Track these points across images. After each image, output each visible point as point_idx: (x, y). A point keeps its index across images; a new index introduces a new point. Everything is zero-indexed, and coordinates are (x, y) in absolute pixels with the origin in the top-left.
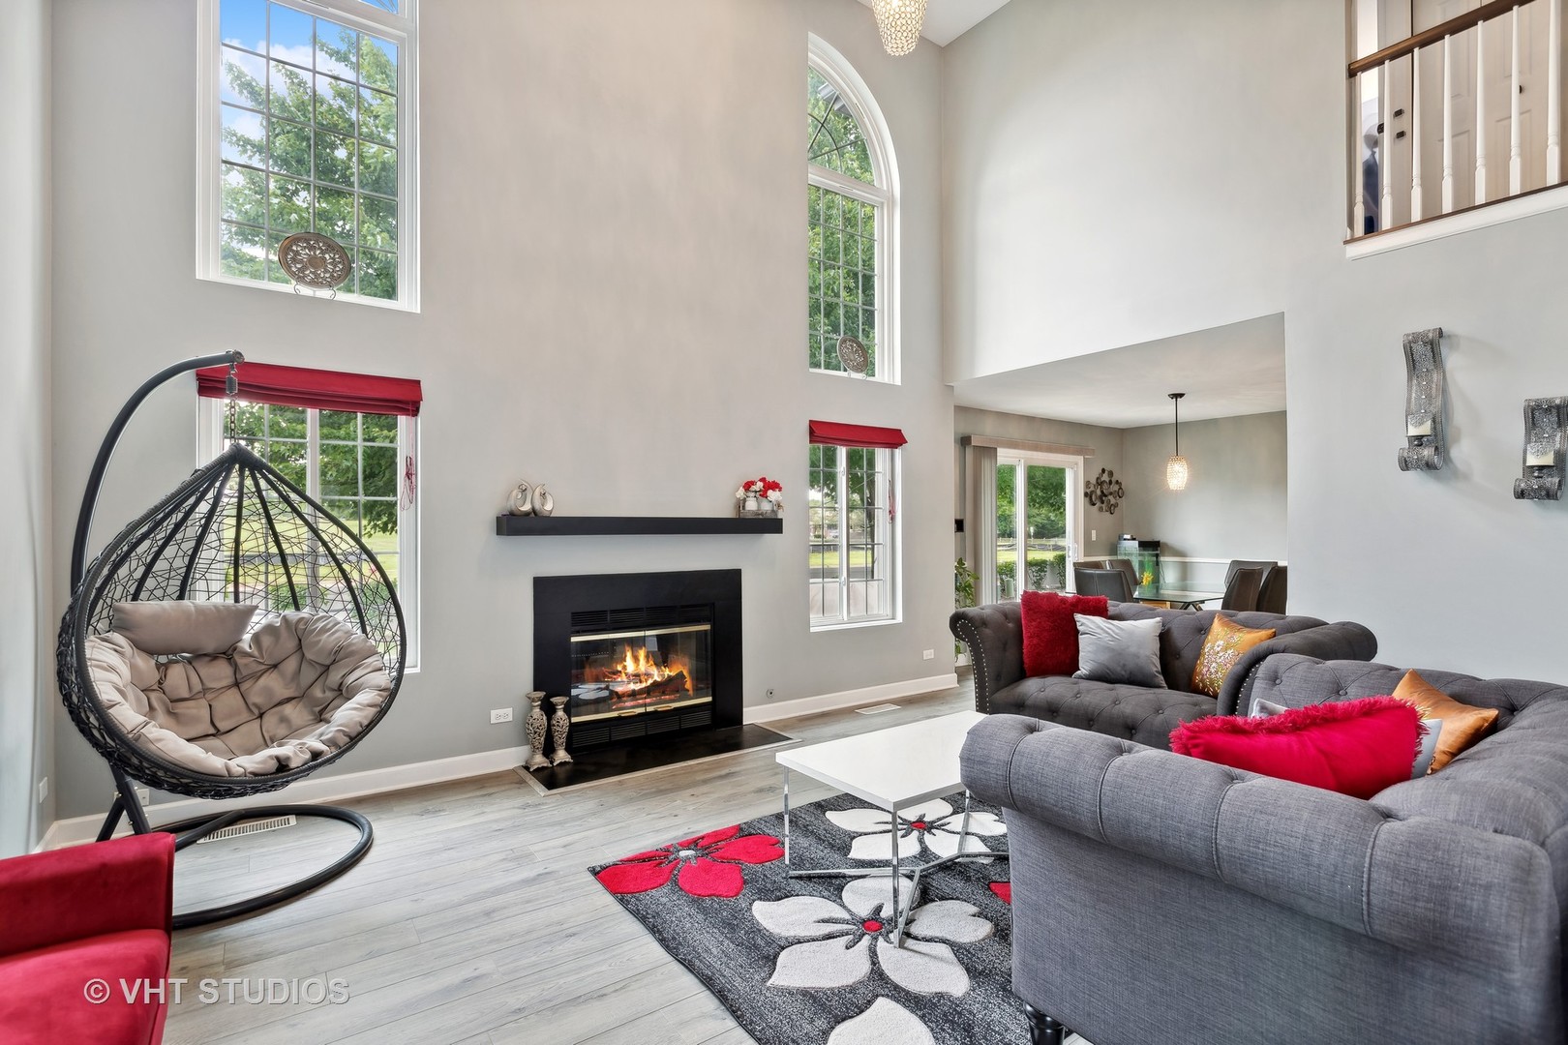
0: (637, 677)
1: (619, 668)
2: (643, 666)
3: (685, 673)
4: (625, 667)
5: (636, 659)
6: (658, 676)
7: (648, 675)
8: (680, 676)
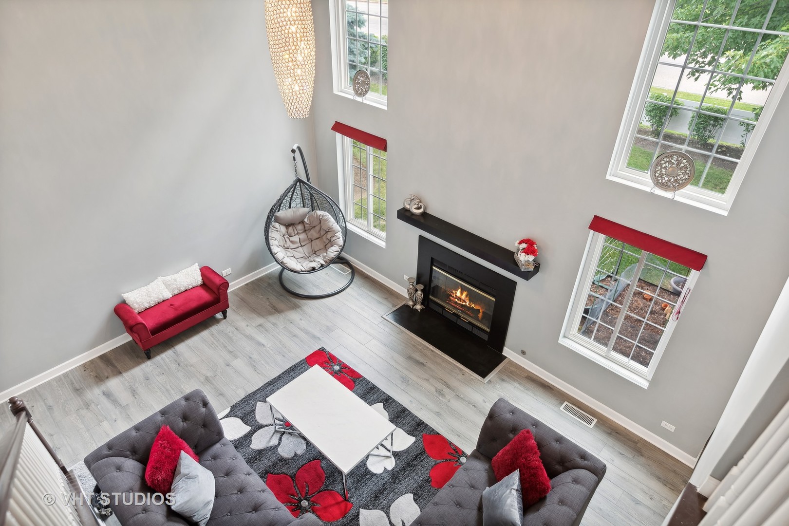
0: (460, 299)
1: (454, 292)
2: (463, 297)
3: (481, 311)
4: (456, 293)
5: (462, 294)
6: (469, 304)
7: (464, 301)
8: (479, 311)
